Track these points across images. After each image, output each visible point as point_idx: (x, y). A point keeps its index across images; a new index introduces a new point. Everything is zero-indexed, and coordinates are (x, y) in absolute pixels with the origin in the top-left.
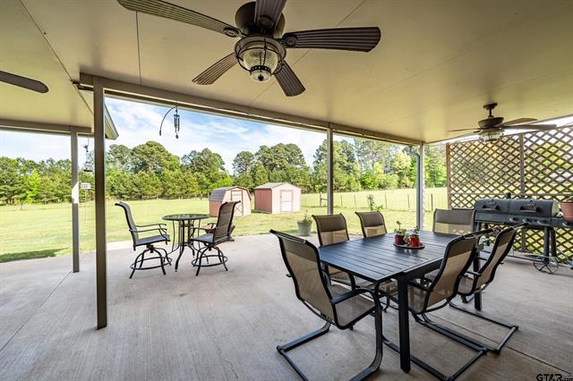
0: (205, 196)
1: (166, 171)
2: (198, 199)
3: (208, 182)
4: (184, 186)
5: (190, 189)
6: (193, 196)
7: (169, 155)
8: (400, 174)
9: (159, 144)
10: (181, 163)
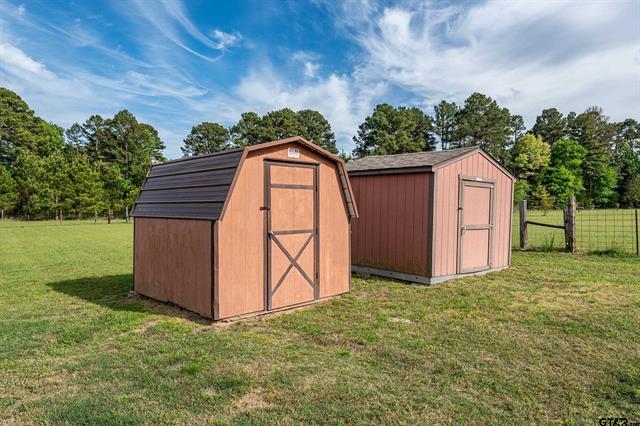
0: (120, 214)
1: (28, 156)
2: (102, 221)
3: (127, 184)
4: (70, 189)
5: (84, 197)
6: (89, 215)
7: (37, 120)
8: (531, 180)
9: (13, 95)
10: (67, 140)
